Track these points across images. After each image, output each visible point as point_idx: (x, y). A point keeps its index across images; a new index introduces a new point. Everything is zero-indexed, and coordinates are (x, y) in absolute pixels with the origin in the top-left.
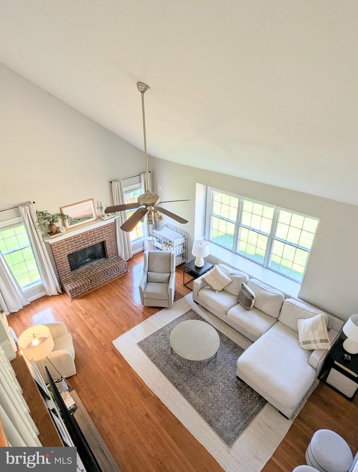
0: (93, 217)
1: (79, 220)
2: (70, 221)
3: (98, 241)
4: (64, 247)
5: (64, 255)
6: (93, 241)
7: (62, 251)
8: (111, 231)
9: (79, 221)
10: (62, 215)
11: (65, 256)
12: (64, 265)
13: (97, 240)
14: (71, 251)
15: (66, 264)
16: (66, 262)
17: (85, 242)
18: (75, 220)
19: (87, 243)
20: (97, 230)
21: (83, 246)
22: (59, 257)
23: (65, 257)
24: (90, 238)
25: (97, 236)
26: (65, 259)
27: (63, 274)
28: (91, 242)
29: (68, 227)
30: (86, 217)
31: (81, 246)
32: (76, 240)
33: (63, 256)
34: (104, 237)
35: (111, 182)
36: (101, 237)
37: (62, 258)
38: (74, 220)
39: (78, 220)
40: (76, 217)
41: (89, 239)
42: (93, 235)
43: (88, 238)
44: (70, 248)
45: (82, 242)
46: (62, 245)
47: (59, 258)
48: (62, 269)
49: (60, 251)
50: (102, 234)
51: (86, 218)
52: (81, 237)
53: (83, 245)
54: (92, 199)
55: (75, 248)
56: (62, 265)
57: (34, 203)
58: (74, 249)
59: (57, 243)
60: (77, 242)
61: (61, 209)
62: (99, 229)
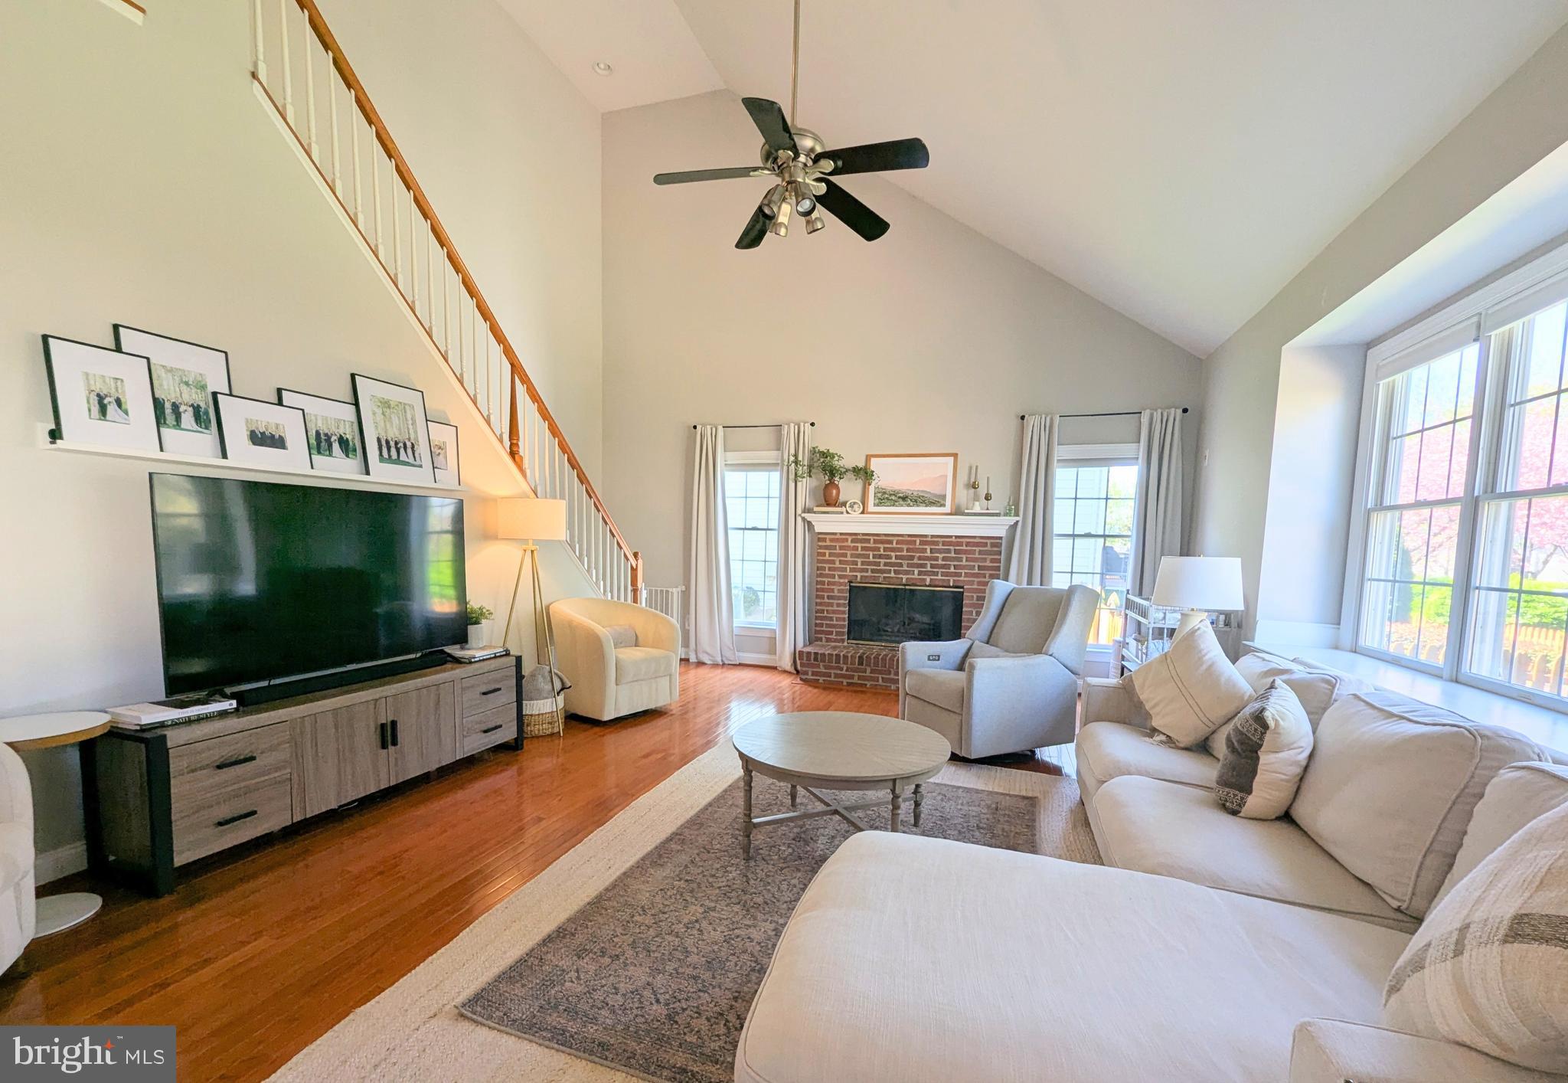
0: (943, 505)
1: (904, 498)
2: (879, 495)
3: (940, 577)
4: (845, 555)
5: (840, 577)
6: (926, 573)
7: (837, 565)
8: (988, 564)
9: (902, 502)
10: (864, 474)
11: (842, 581)
12: (832, 605)
13: (936, 574)
14: (859, 575)
15: (838, 605)
16: (839, 598)
17: (901, 565)
18: (893, 498)
19: (907, 573)
20: (944, 544)
21: (893, 575)
22: (827, 576)
23: (841, 584)
24: (920, 558)
25: (940, 562)
26: (841, 590)
27: (824, 629)
28: (920, 573)
29: (871, 508)
30: (923, 497)
31: (889, 572)
32: (878, 549)
33: (837, 579)
34: (960, 575)
35: (1023, 418)
36: (952, 570)
37: (834, 584)
38: (891, 495)
39: (899, 497)
40: (897, 488)
41: (916, 561)
42: (928, 554)
43: (912, 558)
44: (859, 566)
45: (893, 560)
46: (841, 548)
47: (826, 580)
48: (825, 614)
49: (833, 562)
50: (956, 563)
51: (923, 502)
52: (894, 545)
53: (896, 572)
54: (955, 455)
55: (873, 571)
56: (827, 601)
57: (812, 424)
58: (869, 574)
59: (833, 537)
60: (880, 556)
61: (868, 458)
62: (950, 544)
